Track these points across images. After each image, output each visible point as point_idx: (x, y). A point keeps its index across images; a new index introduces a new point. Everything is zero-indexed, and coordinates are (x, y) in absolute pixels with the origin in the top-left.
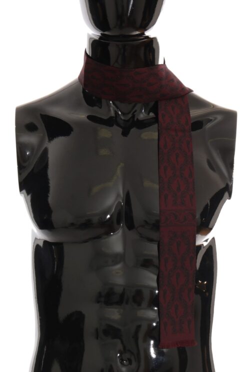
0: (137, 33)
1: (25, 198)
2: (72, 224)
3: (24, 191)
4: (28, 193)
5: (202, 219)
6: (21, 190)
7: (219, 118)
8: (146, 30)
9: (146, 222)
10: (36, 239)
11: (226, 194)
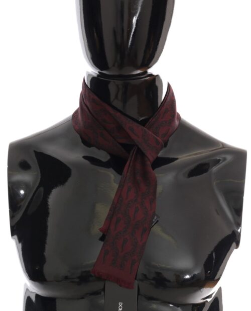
0: (139, 72)
1: (17, 244)
2: (66, 278)
3: (16, 237)
4: (20, 240)
5: (206, 272)
6: (12, 235)
7: (229, 158)
8: (149, 68)
9: (145, 275)
10: (27, 290)
11: (234, 244)
